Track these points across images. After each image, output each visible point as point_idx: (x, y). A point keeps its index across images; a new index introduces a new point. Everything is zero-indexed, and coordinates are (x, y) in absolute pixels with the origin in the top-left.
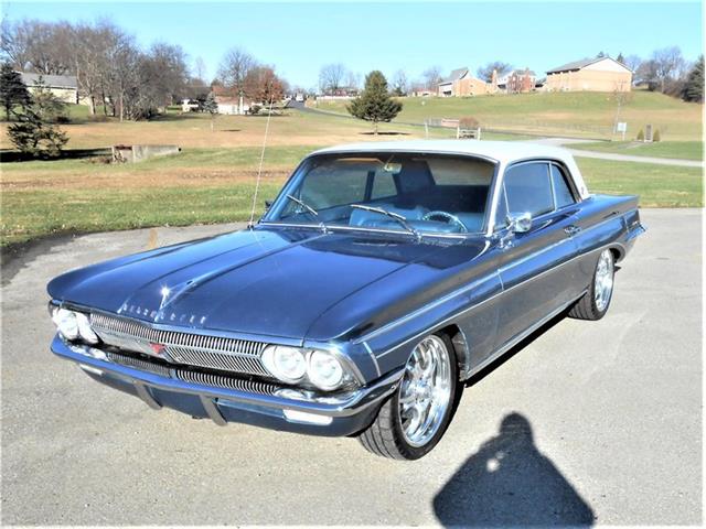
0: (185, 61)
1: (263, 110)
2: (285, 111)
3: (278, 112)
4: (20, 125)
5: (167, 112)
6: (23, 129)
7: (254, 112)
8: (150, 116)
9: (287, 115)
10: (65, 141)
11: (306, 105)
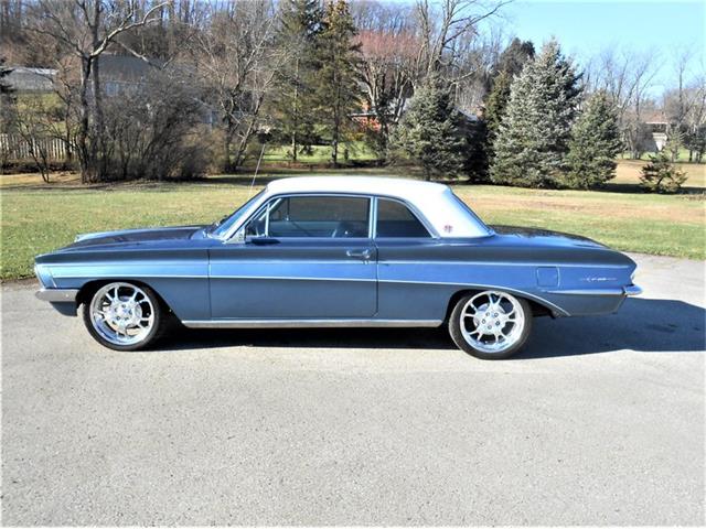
4: (651, 164)
6: (652, 169)
10: (683, 180)
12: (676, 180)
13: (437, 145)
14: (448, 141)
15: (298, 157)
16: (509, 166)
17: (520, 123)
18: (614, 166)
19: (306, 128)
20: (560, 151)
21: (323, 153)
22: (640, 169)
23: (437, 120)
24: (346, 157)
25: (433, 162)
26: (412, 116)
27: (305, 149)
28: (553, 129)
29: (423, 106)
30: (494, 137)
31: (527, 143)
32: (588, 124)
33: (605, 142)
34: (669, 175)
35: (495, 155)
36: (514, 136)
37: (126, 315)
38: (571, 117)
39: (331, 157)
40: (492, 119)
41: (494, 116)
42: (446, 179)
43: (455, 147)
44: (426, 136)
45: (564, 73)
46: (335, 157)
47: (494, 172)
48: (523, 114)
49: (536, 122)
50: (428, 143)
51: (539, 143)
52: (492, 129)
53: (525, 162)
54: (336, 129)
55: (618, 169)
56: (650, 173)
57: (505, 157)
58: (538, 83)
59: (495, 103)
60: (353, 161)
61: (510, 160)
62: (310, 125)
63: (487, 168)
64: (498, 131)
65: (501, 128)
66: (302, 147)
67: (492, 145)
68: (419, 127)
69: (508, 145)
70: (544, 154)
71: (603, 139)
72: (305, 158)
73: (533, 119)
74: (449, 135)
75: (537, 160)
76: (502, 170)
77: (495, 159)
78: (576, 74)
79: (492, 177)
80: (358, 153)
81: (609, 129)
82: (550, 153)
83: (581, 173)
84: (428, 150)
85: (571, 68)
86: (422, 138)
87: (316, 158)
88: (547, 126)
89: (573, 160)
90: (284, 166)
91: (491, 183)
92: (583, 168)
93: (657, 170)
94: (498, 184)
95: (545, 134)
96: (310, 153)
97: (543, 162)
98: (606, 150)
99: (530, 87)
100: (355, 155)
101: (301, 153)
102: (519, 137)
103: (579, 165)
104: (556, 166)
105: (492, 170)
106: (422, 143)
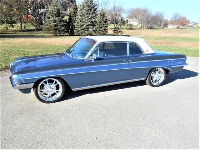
0: (164, 16)
1: (181, 27)
2: (186, 28)
3: (184, 28)
4: (115, 29)
5: (157, 27)
6: (115, 30)
7: (178, 28)
8: (151, 28)
9: (187, 29)
10: (123, 33)
11: (193, 26)
12: (121, 33)
13: (59, 24)
14: (62, 23)
15: (9, 28)
16: (80, 30)
17: (82, 18)
18: (107, 30)
19: (10, 19)
20: (93, 26)
21: (18, 27)
22: (113, 31)
23: (58, 17)
24: (25, 28)
25: (58, 29)
26: (50, 15)
27: (11, 25)
28: (91, 20)
29: (53, 12)
30: (75, 22)
31: (84, 24)
32: (100, 18)
33: (105, 23)
34: (120, 32)
35: (75, 27)
36: (80, 22)
37: (51, 90)
38: (95, 16)
39: (20, 28)
40: (73, 17)
41: (74, 15)
42: (62, 34)
43: (63, 25)
44: (55, 21)
45: (92, 4)
46: (21, 28)
47: (76, 32)
48: (82, 15)
49: (86, 18)
50: (56, 24)
51: (88, 23)
52: (73, 19)
53: (84, 29)
54: (21, 19)
55: (108, 31)
56: (115, 31)
57: (79, 28)
58: (86, 6)
59: (73, 12)
60: (28, 29)
61: (80, 29)
62: (11, 17)
63: (74, 31)
64: (75, 20)
65: (76, 19)
66: (9, 25)
67: (74, 24)
68: (52, 19)
69: (79, 24)
70: (89, 27)
71: (104, 22)
72: (11, 28)
73: (85, 16)
74: (62, 21)
75: (87, 28)
76: (78, 31)
77: (76, 28)
78: (95, 4)
79: (75, 34)
80: (30, 27)
81: (105, 20)
82: (91, 26)
83: (100, 32)
84: (56, 25)
85: (94, 2)
86: (54, 22)
87: (15, 28)
88: (89, 19)
89: (97, 28)
90: (4, 31)
91: (75, 35)
92: (100, 30)
93: (117, 31)
94: (77, 35)
95: (89, 21)
96: (13, 27)
97: (89, 29)
98: (105, 25)
99: (84, 7)
100: (29, 27)
101: (10, 27)
102: (82, 22)
103: (99, 30)
104: (92, 30)
105: (75, 31)
106: (54, 23)
